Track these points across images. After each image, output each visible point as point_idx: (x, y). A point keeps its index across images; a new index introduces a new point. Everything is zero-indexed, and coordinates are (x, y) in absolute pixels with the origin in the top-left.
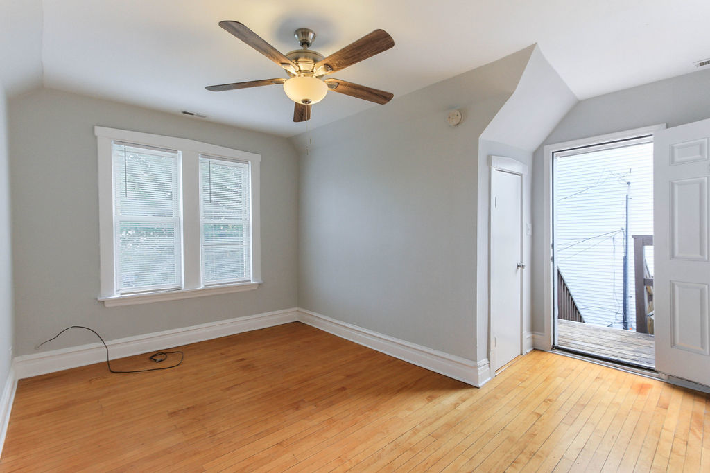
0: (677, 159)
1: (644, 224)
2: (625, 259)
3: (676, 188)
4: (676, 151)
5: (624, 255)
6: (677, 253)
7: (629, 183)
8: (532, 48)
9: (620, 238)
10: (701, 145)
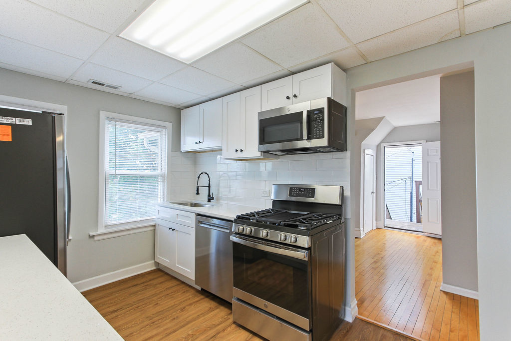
0: (429, 154)
1: (418, 177)
2: (411, 193)
3: (429, 164)
4: (429, 151)
5: (410, 191)
6: (430, 188)
7: (413, 152)
8: (383, 118)
9: (409, 181)
10: (437, 150)
